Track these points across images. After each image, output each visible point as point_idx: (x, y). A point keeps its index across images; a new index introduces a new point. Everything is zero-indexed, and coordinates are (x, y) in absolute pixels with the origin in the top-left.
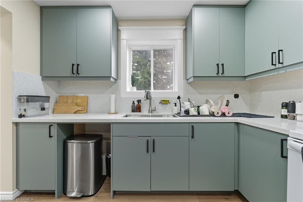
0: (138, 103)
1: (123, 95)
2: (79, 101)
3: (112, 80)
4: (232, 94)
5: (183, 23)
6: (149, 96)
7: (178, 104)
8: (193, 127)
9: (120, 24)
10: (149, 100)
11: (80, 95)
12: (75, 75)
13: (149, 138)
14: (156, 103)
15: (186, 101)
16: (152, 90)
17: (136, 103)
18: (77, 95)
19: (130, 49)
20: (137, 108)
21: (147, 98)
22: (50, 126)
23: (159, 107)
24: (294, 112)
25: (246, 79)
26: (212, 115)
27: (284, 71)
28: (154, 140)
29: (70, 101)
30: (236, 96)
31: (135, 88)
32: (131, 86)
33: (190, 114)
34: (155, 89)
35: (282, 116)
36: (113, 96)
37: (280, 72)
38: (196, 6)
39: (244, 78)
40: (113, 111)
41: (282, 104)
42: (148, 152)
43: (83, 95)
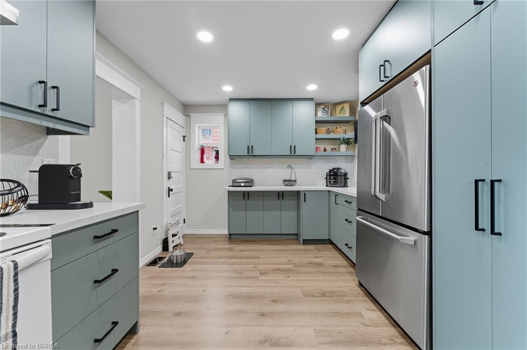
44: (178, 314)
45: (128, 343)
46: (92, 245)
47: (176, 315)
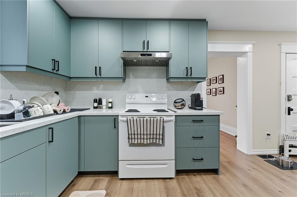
4: (53, 91)
24: (101, 104)
25: (71, 80)
27: (101, 80)
35: (95, 108)
37: (99, 80)
39: (69, 78)
41: (94, 100)
44: (245, 186)
45: (213, 175)
46: (192, 123)
47: (243, 185)
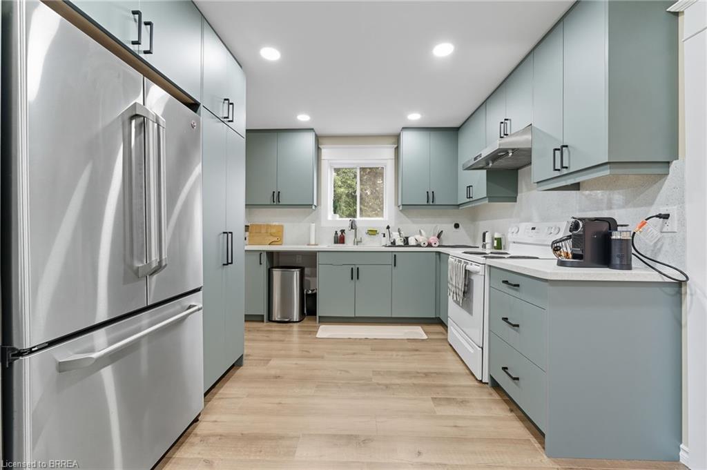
0: (342, 233)
1: (323, 224)
2: (274, 231)
3: (314, 207)
4: (452, 223)
5: (394, 140)
6: (353, 225)
7: (387, 235)
8: (395, 256)
9: (320, 141)
10: (354, 231)
11: (274, 224)
12: (275, 203)
13: (353, 266)
14: (362, 233)
15: (395, 231)
16: (358, 218)
17: (339, 233)
18: (271, 224)
19: (331, 167)
20: (340, 239)
21: (352, 228)
22: (260, 254)
23: (366, 238)
25: (460, 208)
26: (419, 245)
28: (358, 269)
29: (263, 231)
30: (457, 226)
31: (338, 215)
32: (333, 213)
33: (397, 244)
34: (361, 215)
36: (313, 226)
38: (404, 128)
39: (457, 206)
40: (313, 242)
42: (352, 278)
43: (277, 224)
